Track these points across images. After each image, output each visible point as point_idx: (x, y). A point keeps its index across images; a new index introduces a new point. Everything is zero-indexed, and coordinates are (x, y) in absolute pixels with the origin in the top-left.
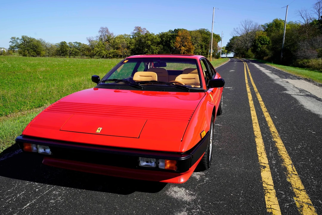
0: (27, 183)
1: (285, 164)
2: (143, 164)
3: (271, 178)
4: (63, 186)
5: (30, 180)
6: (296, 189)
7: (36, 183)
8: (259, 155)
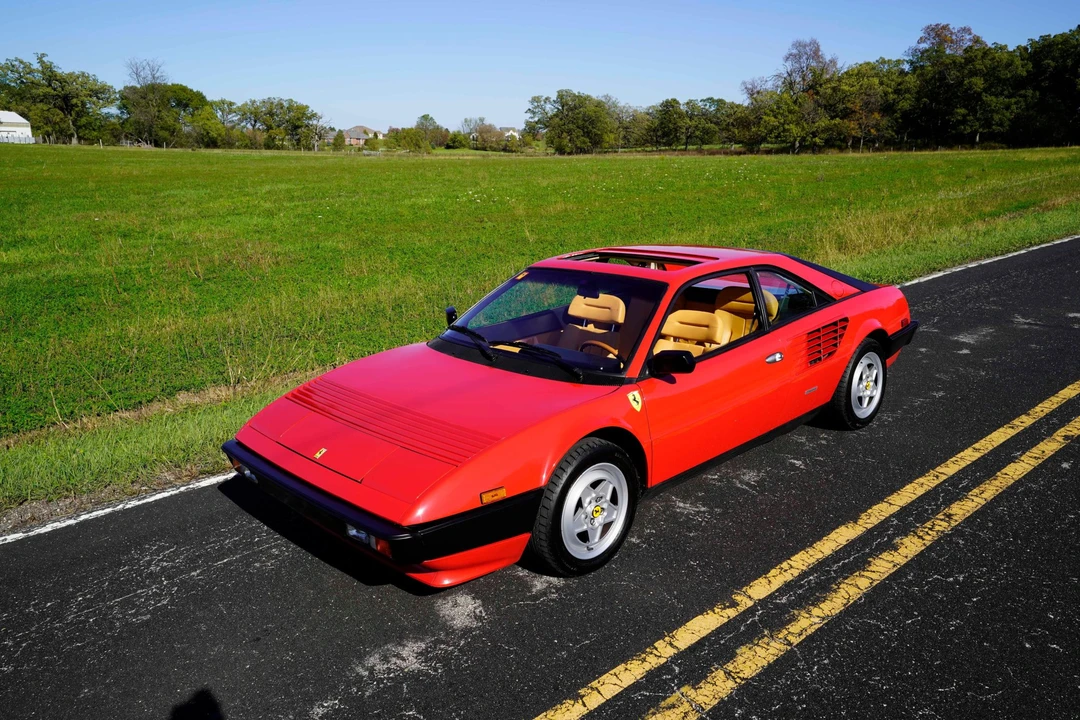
0: (256, 523)
1: (809, 612)
2: (353, 532)
3: (704, 633)
4: (296, 543)
5: (261, 520)
6: (725, 673)
7: (266, 528)
8: (773, 572)
